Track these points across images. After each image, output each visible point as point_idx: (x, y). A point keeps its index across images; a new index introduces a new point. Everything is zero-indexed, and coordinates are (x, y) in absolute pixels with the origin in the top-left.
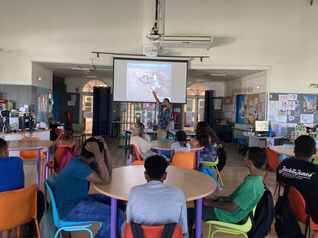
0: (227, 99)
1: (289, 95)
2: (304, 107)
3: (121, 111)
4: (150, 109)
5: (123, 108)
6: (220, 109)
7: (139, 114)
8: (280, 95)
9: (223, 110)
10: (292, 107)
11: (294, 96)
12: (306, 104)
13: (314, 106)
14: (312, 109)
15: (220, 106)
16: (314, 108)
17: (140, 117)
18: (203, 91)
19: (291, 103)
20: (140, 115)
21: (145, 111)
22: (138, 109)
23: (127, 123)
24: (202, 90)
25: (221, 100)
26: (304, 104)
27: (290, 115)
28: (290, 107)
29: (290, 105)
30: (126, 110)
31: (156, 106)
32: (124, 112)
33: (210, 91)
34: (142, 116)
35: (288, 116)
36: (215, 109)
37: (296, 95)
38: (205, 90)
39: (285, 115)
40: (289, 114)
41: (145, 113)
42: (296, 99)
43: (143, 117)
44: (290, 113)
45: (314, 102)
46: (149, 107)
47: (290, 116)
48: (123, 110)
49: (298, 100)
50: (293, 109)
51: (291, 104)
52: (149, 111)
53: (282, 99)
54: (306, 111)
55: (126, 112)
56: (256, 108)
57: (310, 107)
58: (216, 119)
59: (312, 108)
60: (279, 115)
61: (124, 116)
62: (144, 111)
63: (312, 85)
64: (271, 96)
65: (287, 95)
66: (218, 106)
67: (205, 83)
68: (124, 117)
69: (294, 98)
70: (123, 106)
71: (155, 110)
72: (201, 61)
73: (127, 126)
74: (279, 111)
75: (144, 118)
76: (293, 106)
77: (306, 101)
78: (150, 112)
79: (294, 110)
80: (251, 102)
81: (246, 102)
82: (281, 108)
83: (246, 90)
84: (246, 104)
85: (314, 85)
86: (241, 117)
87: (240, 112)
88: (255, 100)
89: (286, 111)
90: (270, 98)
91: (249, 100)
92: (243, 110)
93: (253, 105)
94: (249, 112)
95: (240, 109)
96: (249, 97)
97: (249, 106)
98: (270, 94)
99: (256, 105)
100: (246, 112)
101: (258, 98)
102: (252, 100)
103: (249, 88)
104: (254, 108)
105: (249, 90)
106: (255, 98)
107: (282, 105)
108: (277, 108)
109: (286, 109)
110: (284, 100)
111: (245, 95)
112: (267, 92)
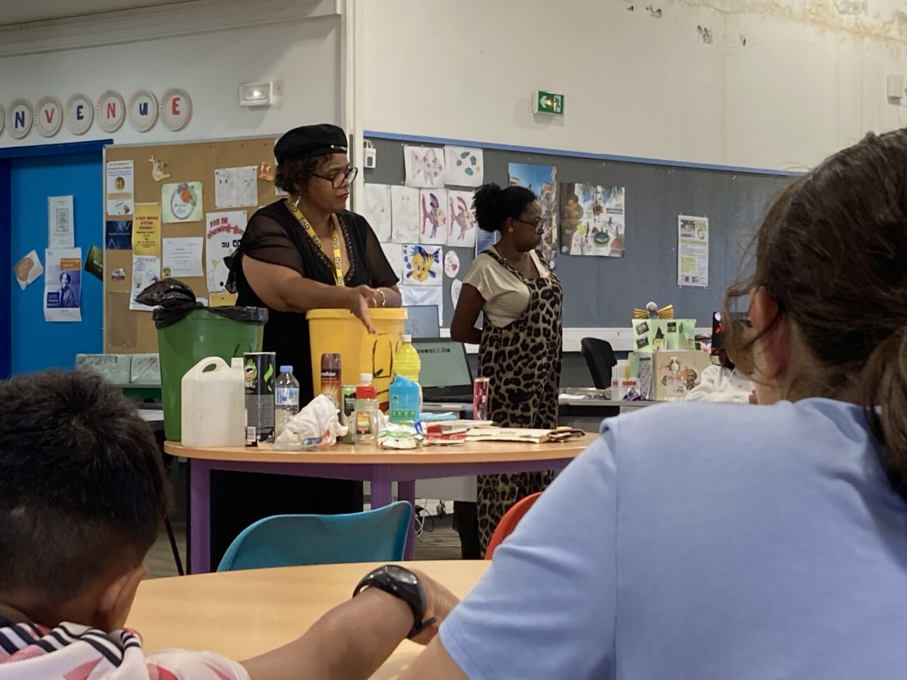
1: (446, 148)
8: (408, 150)
10: (464, 228)
11: (468, 158)
16: (551, 236)
19: (460, 199)
27: (458, 277)
28: (457, 228)
29: (457, 212)
35: (447, 283)
37: (479, 154)
39: (433, 274)
40: (452, 274)
42: (478, 177)
44: (455, 267)
45: (548, 197)
47: (457, 284)
50: (469, 239)
51: (460, 207)
53: (422, 172)
60: (408, 275)
63: (541, 94)
64: (372, 152)
65: (438, 151)
69: (469, 172)
74: (410, 249)
76: (468, 221)
79: (472, 246)
80: (178, 199)
81: (126, 195)
82: (417, 232)
83: (111, 110)
84: (127, 210)
85: (550, 97)
86: (54, 315)
87: (24, 279)
88: (223, 181)
89: (441, 252)
90: (365, 169)
91: (157, 180)
92: (64, 263)
93: (205, 217)
94: (167, 270)
95: (33, 255)
96: (156, 166)
97: (157, 224)
98: (365, 137)
99: (241, 212)
100: (129, 270)
101: (256, 167)
102: (190, 184)
103: (143, 100)
104: (215, 237)
105: (144, 111)
106: (221, 171)
107: (422, 215)
108: (399, 236)
109: (441, 238)
110: (429, 185)
111: (108, 146)
112: (352, 126)
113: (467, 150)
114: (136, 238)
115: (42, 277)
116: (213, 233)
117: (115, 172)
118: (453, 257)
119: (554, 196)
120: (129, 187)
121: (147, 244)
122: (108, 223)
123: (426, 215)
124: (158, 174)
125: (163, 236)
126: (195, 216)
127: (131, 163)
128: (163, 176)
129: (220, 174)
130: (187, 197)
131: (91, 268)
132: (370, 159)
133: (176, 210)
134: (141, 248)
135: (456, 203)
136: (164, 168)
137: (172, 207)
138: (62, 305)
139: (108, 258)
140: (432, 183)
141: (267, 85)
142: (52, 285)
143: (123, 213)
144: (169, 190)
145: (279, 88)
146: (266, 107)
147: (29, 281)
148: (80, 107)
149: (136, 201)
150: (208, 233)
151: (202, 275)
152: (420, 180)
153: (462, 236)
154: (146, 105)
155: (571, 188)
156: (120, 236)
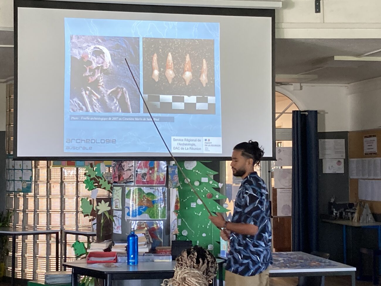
0: (365, 139)
3: (11, 189)
4: (150, 183)
5: (17, 178)
6: (342, 171)
7: (106, 202)
9: (353, 176)
15: (342, 161)
17: (110, 212)
18: (284, 112)
20: (110, 205)
21: (130, 191)
22: (98, 182)
23: (36, 235)
24: (281, 112)
25: (343, 141)
30: (31, 184)
31: (169, 169)
32: (22, 194)
33: (307, 113)
34: (120, 207)
36: (324, 172)
38: (290, 110)
41: (129, 198)
43: (123, 210)
46: (145, 174)
48: (19, 185)
52: (146, 190)
55: (32, 194)
58: (330, 204)
61: (21, 208)
62: (127, 189)
66: (335, 162)
67: (291, 88)
68: (24, 211)
70: (19, 174)
71: (167, 185)
72: (316, 12)
73: (35, 243)
75: (128, 214)
78: (149, 194)
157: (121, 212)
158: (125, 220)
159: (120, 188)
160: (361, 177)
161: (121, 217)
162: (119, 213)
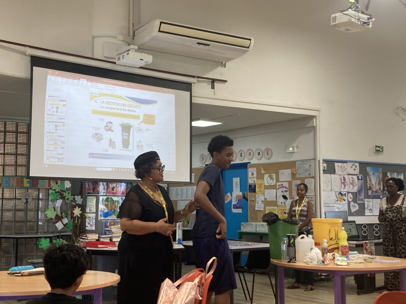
1: (348, 163)
2: (368, 185)
7: (79, 208)
8: (336, 164)
10: (353, 186)
11: (354, 166)
12: (370, 181)
13: (380, 185)
14: (379, 191)
16: (380, 188)
19: (352, 178)
20: (82, 210)
26: (368, 181)
27: (352, 201)
28: (351, 186)
29: (351, 182)
34: (94, 211)
35: (349, 203)
37: (357, 165)
39: (344, 200)
40: (350, 200)
42: (357, 171)
43: (97, 213)
44: (351, 198)
45: (379, 177)
47: (352, 203)
49: (360, 173)
50: (355, 189)
51: (352, 180)
53: (340, 170)
54: (372, 193)
56: (286, 189)
57: (375, 186)
59: (378, 187)
60: (337, 201)
62: (101, 198)
63: (376, 146)
64: (325, 165)
65: (345, 164)
69: (355, 170)
72: (212, 88)
74: (337, 193)
75: (101, 216)
76: (355, 184)
77: (370, 175)
78: (116, 201)
79: (356, 192)
80: (269, 179)
81: (254, 178)
82: (339, 188)
83: (250, 154)
84: (255, 182)
85: (379, 147)
86: (235, 211)
87: (227, 200)
88: (282, 173)
89: (347, 194)
90: (323, 170)
91: (263, 173)
92: (237, 196)
93: (276, 184)
94: (266, 199)
95: (229, 194)
96: (262, 169)
97: (263, 185)
98: (323, 161)
99: (287, 182)
100: (255, 198)
101: (291, 170)
102: (272, 174)
103: (259, 151)
104: (279, 189)
105: (259, 154)
106: (281, 171)
107: (341, 183)
108: (334, 189)
109: (346, 190)
110: (342, 174)
111: (249, 164)
112: (319, 158)
113: (354, 163)
114: (257, 190)
115: (231, 200)
116: (279, 188)
117: (251, 171)
118: (351, 195)
119: (381, 176)
120: (255, 175)
121: (260, 191)
122: (249, 185)
123: (342, 183)
124: (263, 172)
125: (265, 189)
126: (274, 183)
127: (255, 169)
128: (265, 172)
129: (281, 172)
130: (271, 178)
131: (245, 198)
132: (325, 167)
133: (268, 181)
134: (258, 192)
135: (351, 179)
136: (265, 170)
137: (267, 180)
138: (237, 208)
139: (249, 195)
140: (343, 173)
141: (294, 146)
142: (234, 203)
143: (253, 182)
144: (266, 176)
145: (297, 147)
146: (294, 152)
147: (228, 201)
148: (242, 153)
149: (257, 179)
150: (277, 188)
151: (276, 200)
152: (340, 173)
153: (353, 189)
154: (259, 152)
155: (386, 173)
156: (253, 189)
157: (95, 214)
158: (98, 220)
159: (94, 197)
160: (180, 199)
161: (95, 218)
162: (93, 215)
